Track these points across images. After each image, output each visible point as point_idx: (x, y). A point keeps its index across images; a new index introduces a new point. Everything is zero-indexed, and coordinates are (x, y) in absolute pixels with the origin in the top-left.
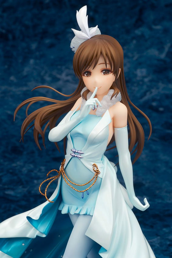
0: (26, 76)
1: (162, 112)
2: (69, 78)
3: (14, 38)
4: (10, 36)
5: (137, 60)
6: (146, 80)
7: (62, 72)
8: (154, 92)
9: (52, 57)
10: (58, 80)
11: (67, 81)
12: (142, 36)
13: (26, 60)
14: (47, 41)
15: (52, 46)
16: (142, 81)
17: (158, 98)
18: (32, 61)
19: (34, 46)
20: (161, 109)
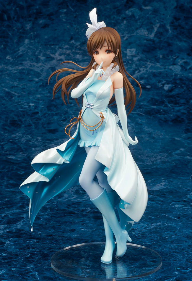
0: (21, 56)
1: (149, 89)
2: (62, 57)
3: (9, 18)
4: (5, 17)
5: (127, 39)
6: (135, 59)
7: (56, 51)
8: (143, 70)
9: (46, 37)
10: (53, 59)
11: (61, 60)
12: (133, 16)
13: (21, 39)
14: (41, 21)
15: (45, 26)
16: (132, 60)
17: (146, 76)
18: (27, 41)
19: (28, 26)
20: (148, 87)
